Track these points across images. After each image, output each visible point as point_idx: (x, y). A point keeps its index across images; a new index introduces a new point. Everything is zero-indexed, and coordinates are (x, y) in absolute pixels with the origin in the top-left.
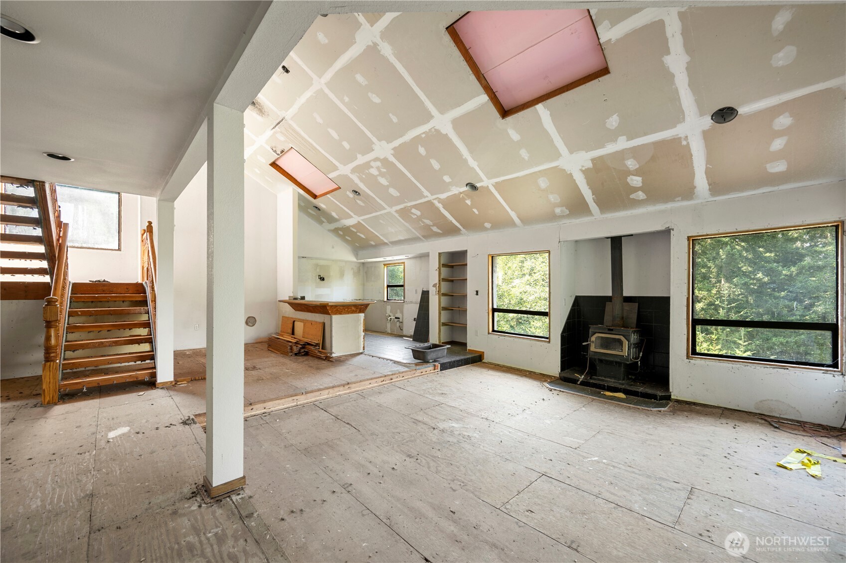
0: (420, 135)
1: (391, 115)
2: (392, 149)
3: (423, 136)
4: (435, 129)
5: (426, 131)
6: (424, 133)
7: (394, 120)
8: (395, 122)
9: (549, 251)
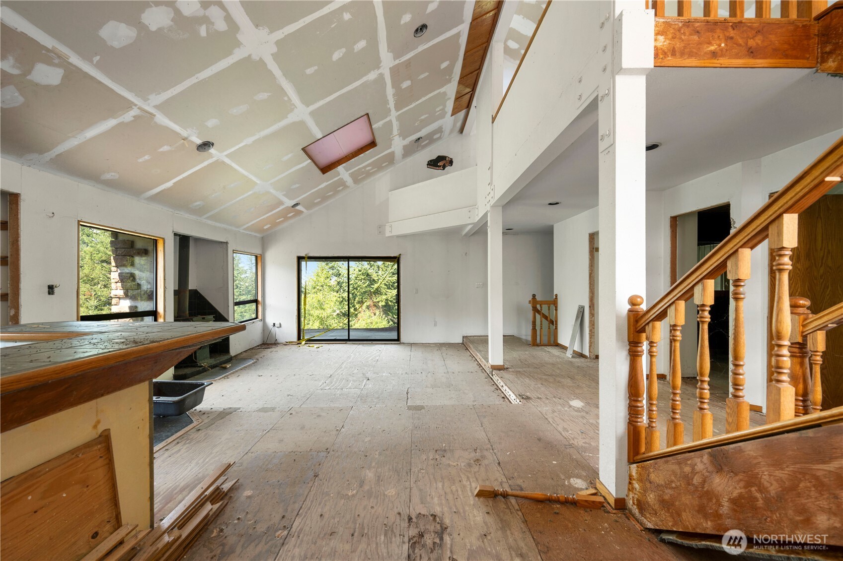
0: (287, 95)
1: (316, 68)
2: (261, 58)
3: (286, 98)
4: (294, 109)
5: (291, 101)
6: (289, 99)
7: (309, 70)
8: (306, 71)
9: (164, 239)
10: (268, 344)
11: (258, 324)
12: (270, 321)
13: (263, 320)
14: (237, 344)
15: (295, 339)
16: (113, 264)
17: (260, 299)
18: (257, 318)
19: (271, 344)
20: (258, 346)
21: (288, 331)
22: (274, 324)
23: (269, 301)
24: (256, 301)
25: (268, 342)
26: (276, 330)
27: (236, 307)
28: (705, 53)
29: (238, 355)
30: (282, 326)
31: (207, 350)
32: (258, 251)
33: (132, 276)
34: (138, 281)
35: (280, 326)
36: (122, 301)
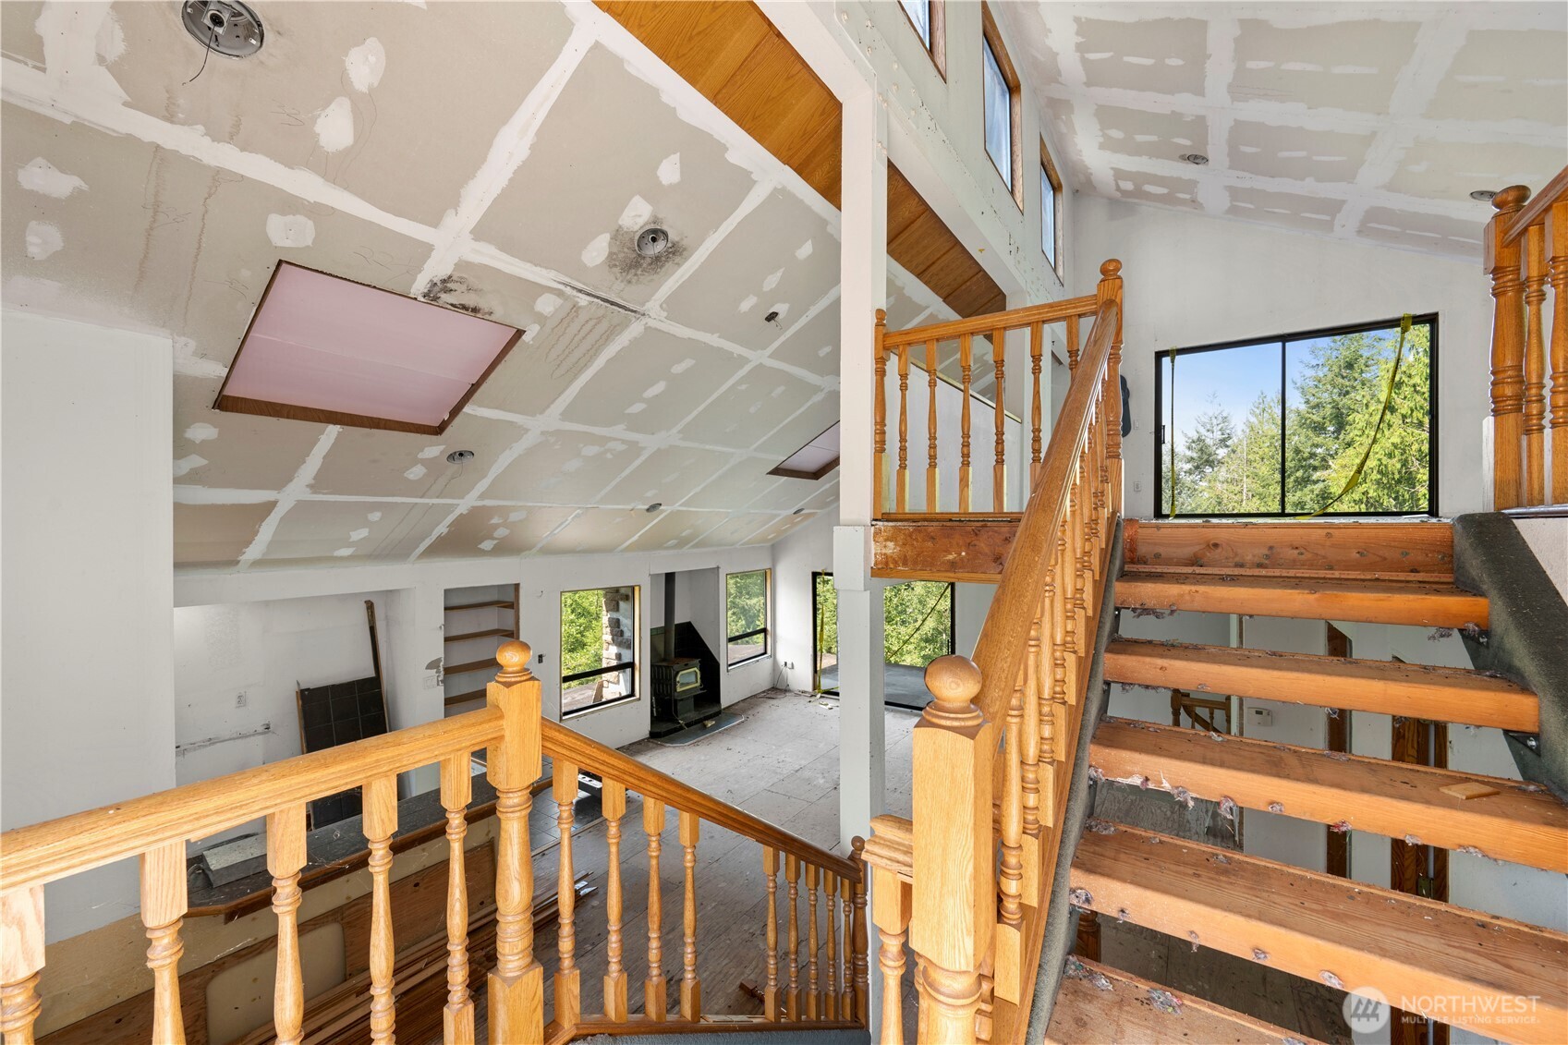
2: (670, 446)
9: (640, 586)
10: (777, 689)
11: (765, 662)
12: (781, 658)
13: (774, 656)
14: (730, 692)
15: (810, 688)
16: (604, 608)
17: (769, 628)
18: (765, 653)
19: (781, 690)
20: (764, 692)
21: (801, 675)
22: (786, 663)
23: (781, 630)
24: (764, 631)
25: (778, 689)
26: (787, 671)
27: (730, 645)
28: (943, 563)
29: (733, 705)
30: (795, 666)
31: (692, 702)
32: (766, 565)
33: (618, 621)
34: (622, 628)
35: (793, 668)
36: (610, 646)
